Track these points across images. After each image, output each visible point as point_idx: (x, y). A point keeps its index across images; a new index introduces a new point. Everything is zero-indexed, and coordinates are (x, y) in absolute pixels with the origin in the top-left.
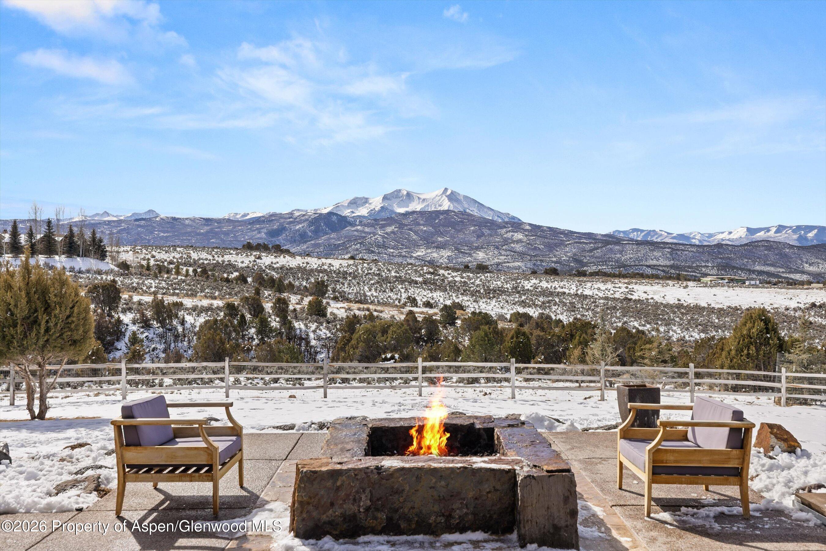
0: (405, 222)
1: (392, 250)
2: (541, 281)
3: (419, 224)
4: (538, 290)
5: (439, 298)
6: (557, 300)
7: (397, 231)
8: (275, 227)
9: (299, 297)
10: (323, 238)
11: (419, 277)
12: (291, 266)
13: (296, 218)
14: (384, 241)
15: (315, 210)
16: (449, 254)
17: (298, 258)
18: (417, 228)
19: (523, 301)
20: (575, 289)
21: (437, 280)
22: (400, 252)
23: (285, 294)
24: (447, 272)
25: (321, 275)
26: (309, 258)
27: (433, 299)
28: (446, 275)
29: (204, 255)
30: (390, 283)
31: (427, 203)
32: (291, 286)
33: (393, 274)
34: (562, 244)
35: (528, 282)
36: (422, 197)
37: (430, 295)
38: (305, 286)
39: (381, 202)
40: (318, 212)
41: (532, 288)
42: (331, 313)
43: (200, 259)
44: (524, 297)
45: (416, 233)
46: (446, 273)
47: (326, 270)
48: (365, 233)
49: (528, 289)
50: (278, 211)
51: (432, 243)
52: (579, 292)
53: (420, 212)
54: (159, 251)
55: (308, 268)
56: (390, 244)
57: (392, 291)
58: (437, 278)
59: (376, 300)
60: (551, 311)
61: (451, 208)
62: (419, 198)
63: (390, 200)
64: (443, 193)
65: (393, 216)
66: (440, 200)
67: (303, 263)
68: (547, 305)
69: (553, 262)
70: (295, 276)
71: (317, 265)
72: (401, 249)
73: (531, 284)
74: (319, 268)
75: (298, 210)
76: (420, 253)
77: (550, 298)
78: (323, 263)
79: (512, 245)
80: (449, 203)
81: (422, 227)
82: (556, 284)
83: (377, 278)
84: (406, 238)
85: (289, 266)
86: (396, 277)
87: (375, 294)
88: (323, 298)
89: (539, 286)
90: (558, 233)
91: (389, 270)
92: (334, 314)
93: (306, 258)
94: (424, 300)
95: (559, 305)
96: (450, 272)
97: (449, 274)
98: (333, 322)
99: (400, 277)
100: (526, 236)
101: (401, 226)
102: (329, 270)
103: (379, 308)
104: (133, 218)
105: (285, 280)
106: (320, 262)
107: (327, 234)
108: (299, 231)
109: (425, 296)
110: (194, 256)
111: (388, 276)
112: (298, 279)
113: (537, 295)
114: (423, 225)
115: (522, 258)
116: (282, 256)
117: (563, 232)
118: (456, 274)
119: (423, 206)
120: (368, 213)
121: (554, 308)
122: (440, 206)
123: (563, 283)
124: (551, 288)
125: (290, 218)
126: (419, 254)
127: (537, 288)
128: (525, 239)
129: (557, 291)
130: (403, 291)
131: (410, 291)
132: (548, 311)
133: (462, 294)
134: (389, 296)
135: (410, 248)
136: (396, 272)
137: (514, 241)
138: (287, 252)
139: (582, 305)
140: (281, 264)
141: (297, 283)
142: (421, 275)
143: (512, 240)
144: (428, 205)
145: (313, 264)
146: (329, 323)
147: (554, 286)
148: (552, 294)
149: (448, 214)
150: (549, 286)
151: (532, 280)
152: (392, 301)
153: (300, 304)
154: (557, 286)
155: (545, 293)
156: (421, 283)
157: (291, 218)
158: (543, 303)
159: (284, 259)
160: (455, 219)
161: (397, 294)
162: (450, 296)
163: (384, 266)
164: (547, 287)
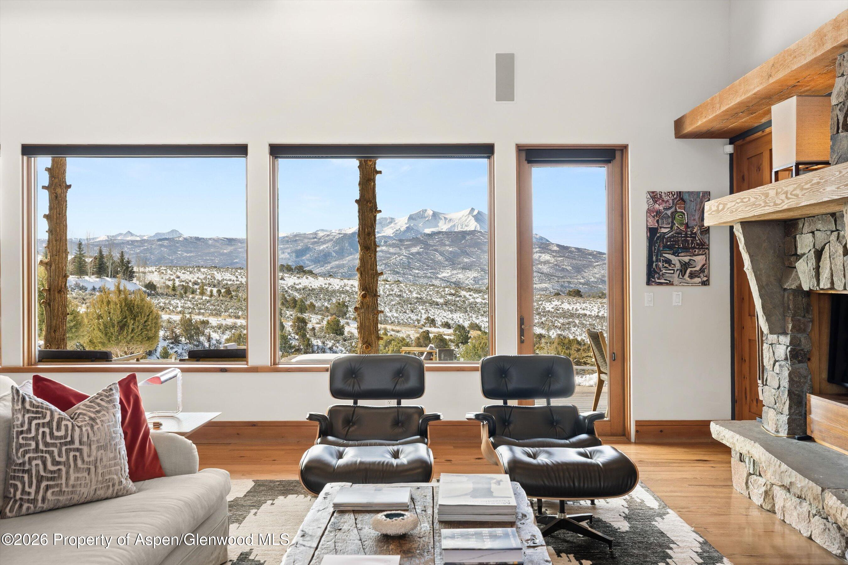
0: (431, 242)
1: (417, 271)
2: (563, 303)
3: (446, 245)
4: (558, 312)
5: (459, 319)
6: (577, 321)
7: (423, 252)
8: (299, 247)
9: (320, 317)
10: (347, 258)
11: (440, 298)
12: (313, 287)
13: (320, 239)
14: (409, 262)
15: (339, 230)
16: (475, 275)
17: (321, 279)
18: (442, 249)
19: (542, 322)
20: (597, 311)
21: (458, 301)
22: (425, 273)
23: (306, 315)
24: (469, 293)
25: (343, 296)
26: (332, 279)
27: (452, 320)
28: (468, 296)
29: (228, 276)
30: (411, 304)
31: (453, 224)
32: (312, 306)
33: (415, 295)
34: (590, 265)
35: (550, 303)
36: (448, 217)
37: (450, 316)
38: (327, 308)
39: (406, 222)
40: (343, 232)
41: (553, 310)
42: (349, 332)
43: (223, 280)
44: (544, 319)
45: (442, 254)
46: (467, 294)
47: (347, 291)
48: (390, 253)
49: (549, 311)
50: (302, 232)
51: (458, 264)
52: (600, 314)
53: (446, 232)
54: (183, 271)
55: (330, 289)
56: (415, 265)
57: (413, 312)
58: (458, 299)
59: (396, 321)
60: (570, 332)
61: (478, 228)
62: (445, 218)
63: (416, 220)
64: (469, 213)
65: (419, 236)
66: (466, 220)
67: (326, 284)
68: (567, 326)
69: (581, 283)
70: (316, 297)
71: (339, 287)
72: (427, 269)
73: (552, 306)
74: (341, 289)
75: (323, 230)
76: (446, 273)
77: (571, 320)
78: (345, 284)
79: (540, 266)
80: (476, 223)
81: (447, 248)
82: (578, 306)
83: (398, 299)
84: (431, 259)
85: (311, 287)
86: (417, 298)
87: (395, 315)
88: (343, 318)
89: (560, 308)
90: (586, 254)
91: (410, 291)
92: (351, 333)
93: (328, 279)
94: (443, 321)
95: (578, 327)
96: (471, 293)
97: (470, 295)
98: (349, 340)
99: (421, 298)
100: (554, 257)
101: (426, 246)
102: (350, 291)
103: (398, 328)
104: (156, 238)
105: (306, 301)
106: (342, 283)
107: (351, 254)
108: (323, 251)
109: (445, 317)
110: (218, 276)
111: (409, 298)
112: (320, 300)
113: (557, 317)
114: (449, 245)
115: (549, 280)
116: (305, 277)
117: (591, 254)
118: (477, 295)
119: (449, 226)
120: (393, 233)
121: (573, 329)
122: (466, 226)
123: (585, 305)
124: (573, 310)
125: (314, 238)
126: (444, 275)
127: (558, 310)
128: (552, 260)
129: (578, 312)
130: (423, 312)
131: (430, 312)
132: (567, 332)
133: (482, 315)
134: (410, 317)
135: (435, 269)
136: (418, 293)
137: (542, 262)
138: (311, 273)
139: (602, 327)
140: (304, 285)
141: (318, 304)
142: (442, 297)
143: (539, 261)
144: (454, 226)
145: (336, 285)
146: (345, 340)
147: (575, 307)
148: (572, 316)
149: (474, 235)
150: (571, 308)
151: (554, 301)
152: (412, 322)
153: (320, 324)
154: (579, 308)
155: (566, 314)
156: (442, 305)
157: (316, 238)
158: (563, 324)
159: (306, 280)
160: (481, 239)
161: (417, 315)
162: (469, 318)
163: (406, 287)
164: (568, 309)
